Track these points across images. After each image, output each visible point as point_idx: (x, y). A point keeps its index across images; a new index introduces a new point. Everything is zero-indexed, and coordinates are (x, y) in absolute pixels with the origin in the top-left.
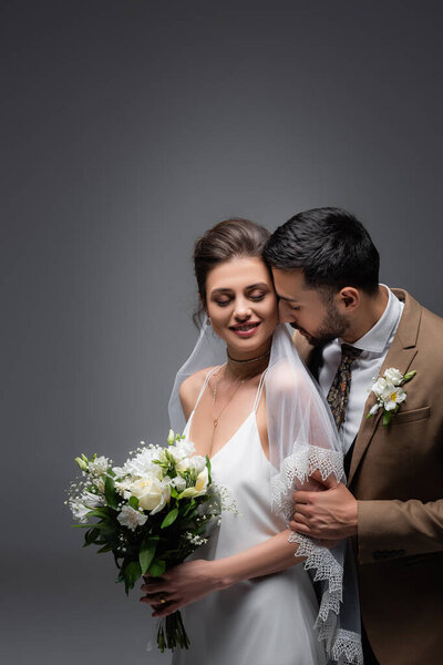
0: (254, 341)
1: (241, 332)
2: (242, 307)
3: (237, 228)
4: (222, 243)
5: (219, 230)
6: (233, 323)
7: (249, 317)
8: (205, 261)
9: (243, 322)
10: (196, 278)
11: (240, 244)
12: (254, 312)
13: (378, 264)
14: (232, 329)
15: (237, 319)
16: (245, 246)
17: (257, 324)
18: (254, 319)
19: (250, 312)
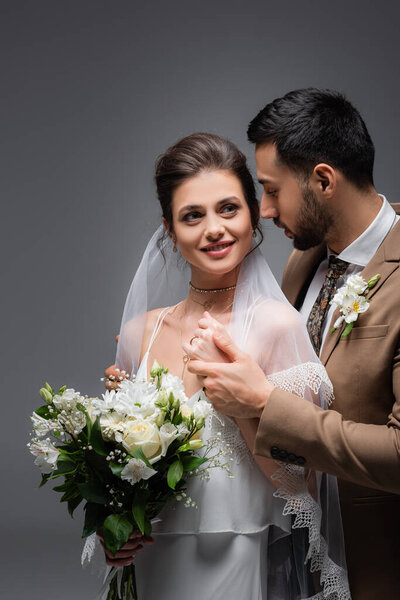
0: (228, 263)
1: (214, 253)
2: (214, 224)
3: (202, 140)
4: (189, 158)
5: (184, 145)
6: (204, 243)
7: (221, 235)
8: (169, 178)
9: (215, 242)
10: (158, 202)
11: (207, 157)
12: (227, 229)
13: (373, 159)
14: (204, 250)
15: (209, 238)
16: (213, 160)
17: (231, 244)
18: (228, 238)
19: (223, 230)
